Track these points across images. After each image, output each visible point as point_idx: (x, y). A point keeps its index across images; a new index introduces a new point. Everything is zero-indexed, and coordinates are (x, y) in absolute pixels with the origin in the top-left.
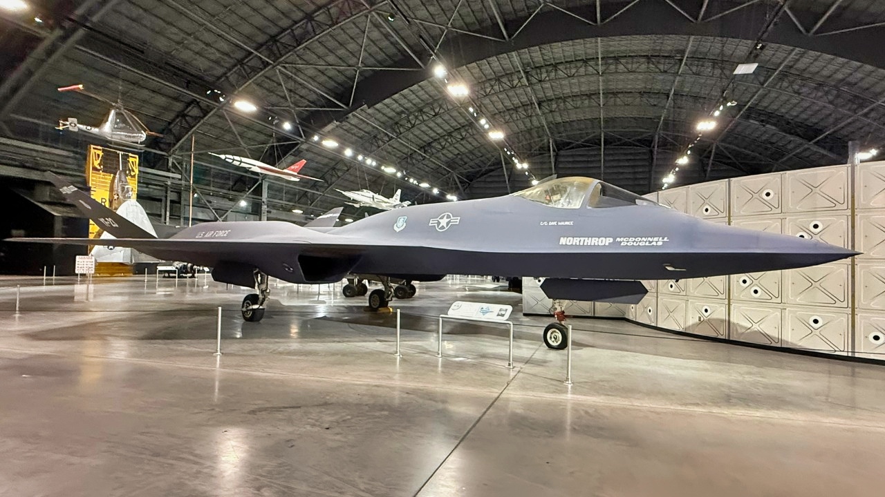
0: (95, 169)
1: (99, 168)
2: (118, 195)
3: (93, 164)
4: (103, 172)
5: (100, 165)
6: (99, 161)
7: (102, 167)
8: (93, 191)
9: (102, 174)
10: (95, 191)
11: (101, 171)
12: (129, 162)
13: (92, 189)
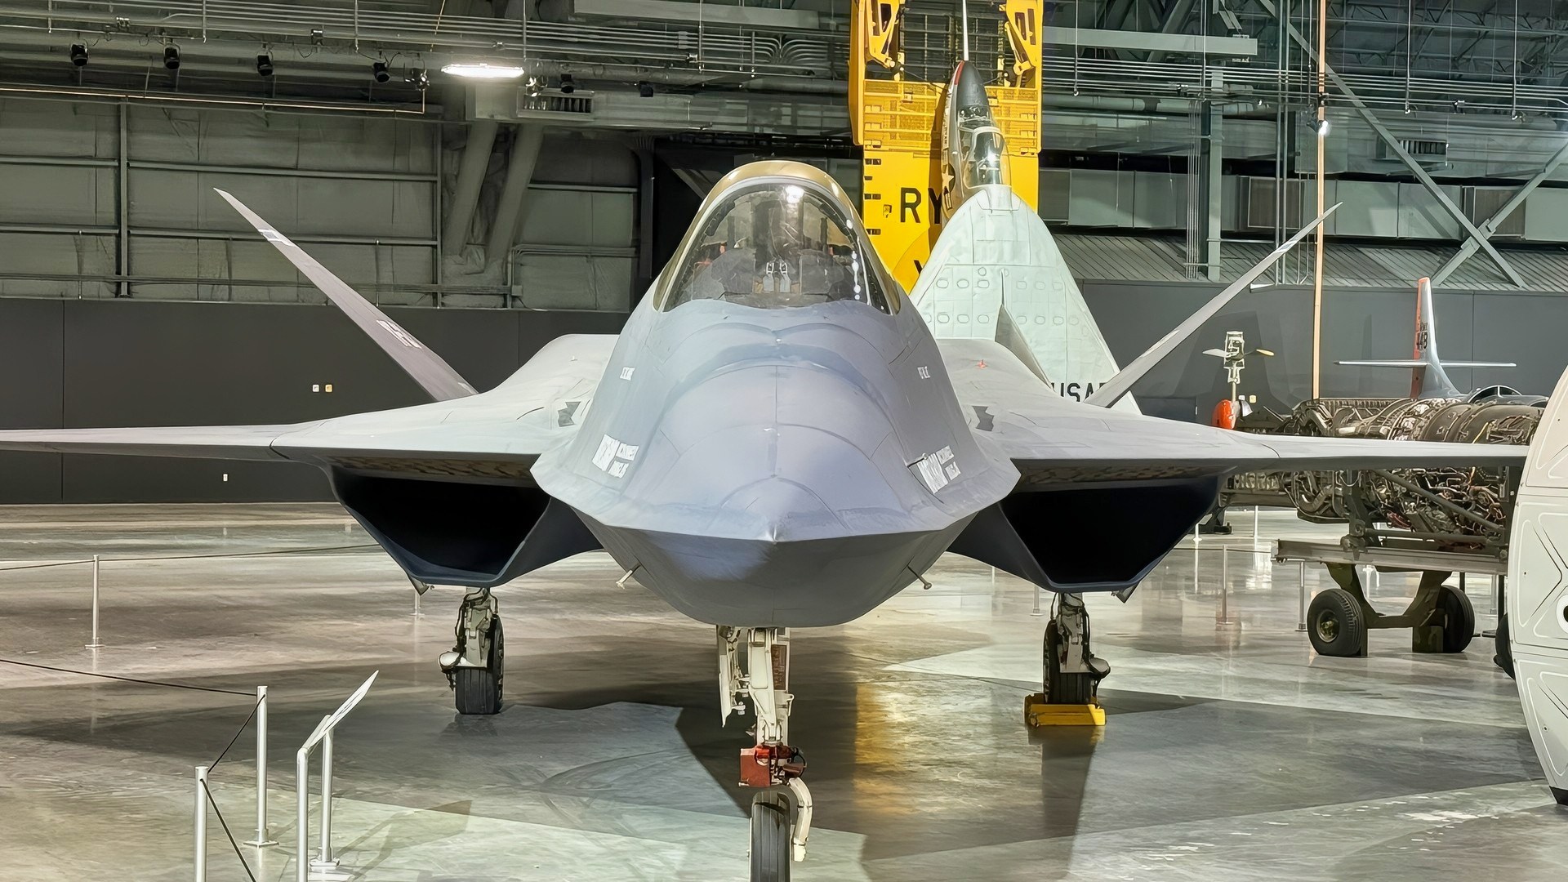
0: (875, 71)
1: (891, 64)
2: (952, 172)
3: (866, 50)
4: (907, 77)
5: (892, 49)
6: (886, 35)
7: (901, 58)
8: (869, 161)
9: (901, 88)
10: (876, 162)
11: (897, 77)
12: (1007, 20)
13: (867, 155)
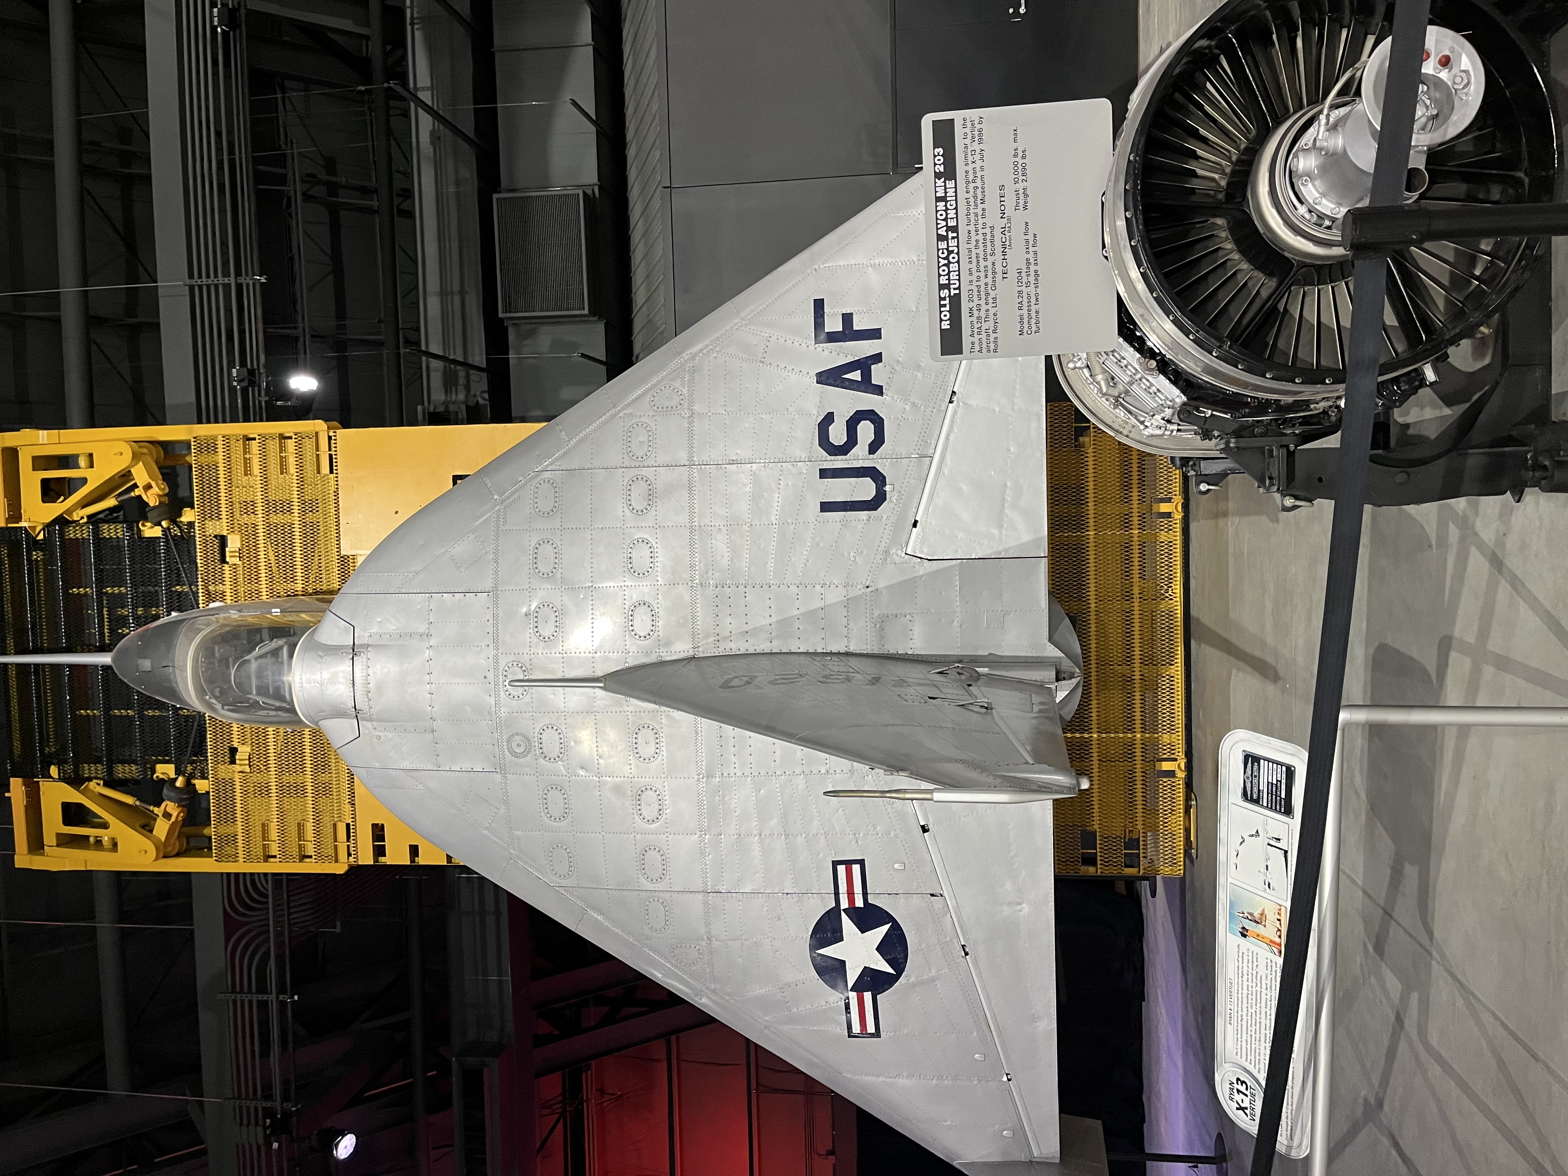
0: (193, 830)
8: (380, 851)
9: (225, 771)
10: (378, 832)
11: (201, 785)
12: (62, 521)
13: (366, 858)
